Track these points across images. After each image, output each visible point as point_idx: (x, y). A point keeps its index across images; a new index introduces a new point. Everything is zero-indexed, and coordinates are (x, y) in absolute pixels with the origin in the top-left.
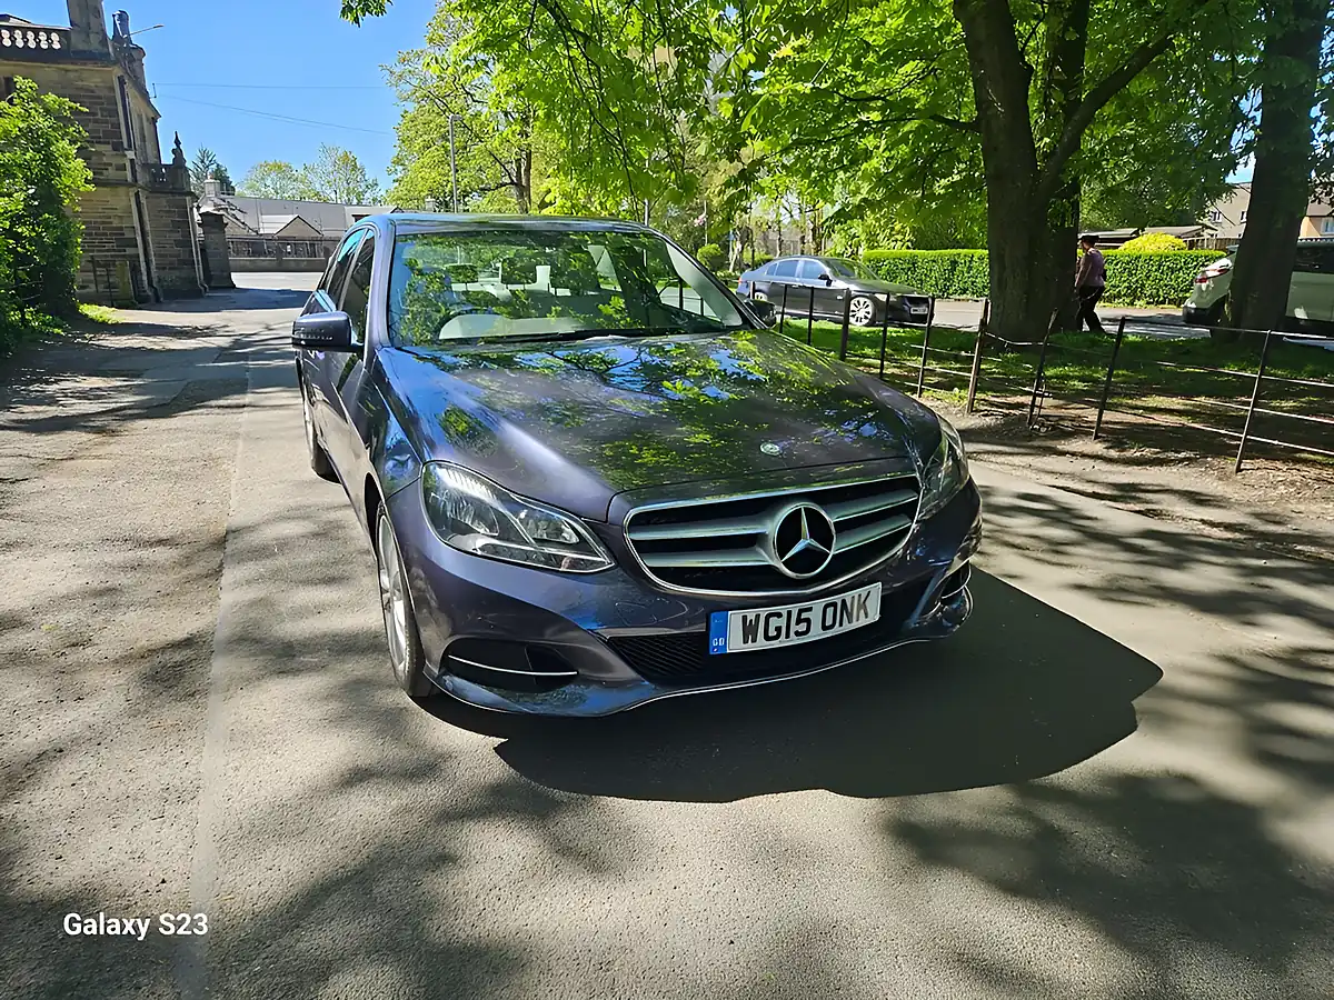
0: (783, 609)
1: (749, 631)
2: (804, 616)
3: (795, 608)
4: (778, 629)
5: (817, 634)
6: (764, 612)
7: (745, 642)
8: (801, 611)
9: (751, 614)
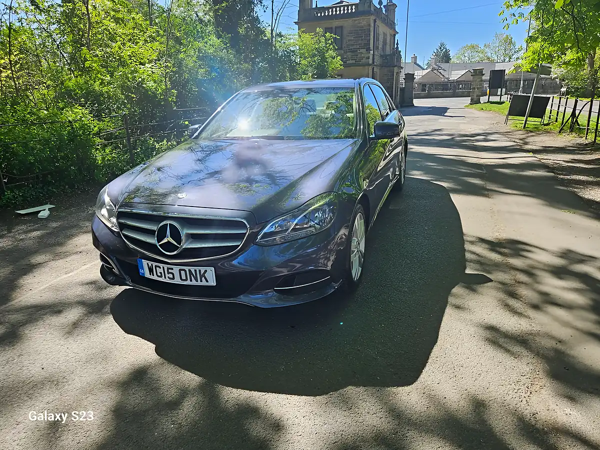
0: (161, 265)
1: (151, 270)
2: (170, 271)
3: (166, 266)
4: (161, 273)
5: (177, 281)
6: (155, 264)
7: (150, 274)
8: (168, 269)
9: (150, 263)
